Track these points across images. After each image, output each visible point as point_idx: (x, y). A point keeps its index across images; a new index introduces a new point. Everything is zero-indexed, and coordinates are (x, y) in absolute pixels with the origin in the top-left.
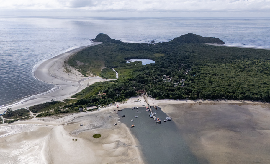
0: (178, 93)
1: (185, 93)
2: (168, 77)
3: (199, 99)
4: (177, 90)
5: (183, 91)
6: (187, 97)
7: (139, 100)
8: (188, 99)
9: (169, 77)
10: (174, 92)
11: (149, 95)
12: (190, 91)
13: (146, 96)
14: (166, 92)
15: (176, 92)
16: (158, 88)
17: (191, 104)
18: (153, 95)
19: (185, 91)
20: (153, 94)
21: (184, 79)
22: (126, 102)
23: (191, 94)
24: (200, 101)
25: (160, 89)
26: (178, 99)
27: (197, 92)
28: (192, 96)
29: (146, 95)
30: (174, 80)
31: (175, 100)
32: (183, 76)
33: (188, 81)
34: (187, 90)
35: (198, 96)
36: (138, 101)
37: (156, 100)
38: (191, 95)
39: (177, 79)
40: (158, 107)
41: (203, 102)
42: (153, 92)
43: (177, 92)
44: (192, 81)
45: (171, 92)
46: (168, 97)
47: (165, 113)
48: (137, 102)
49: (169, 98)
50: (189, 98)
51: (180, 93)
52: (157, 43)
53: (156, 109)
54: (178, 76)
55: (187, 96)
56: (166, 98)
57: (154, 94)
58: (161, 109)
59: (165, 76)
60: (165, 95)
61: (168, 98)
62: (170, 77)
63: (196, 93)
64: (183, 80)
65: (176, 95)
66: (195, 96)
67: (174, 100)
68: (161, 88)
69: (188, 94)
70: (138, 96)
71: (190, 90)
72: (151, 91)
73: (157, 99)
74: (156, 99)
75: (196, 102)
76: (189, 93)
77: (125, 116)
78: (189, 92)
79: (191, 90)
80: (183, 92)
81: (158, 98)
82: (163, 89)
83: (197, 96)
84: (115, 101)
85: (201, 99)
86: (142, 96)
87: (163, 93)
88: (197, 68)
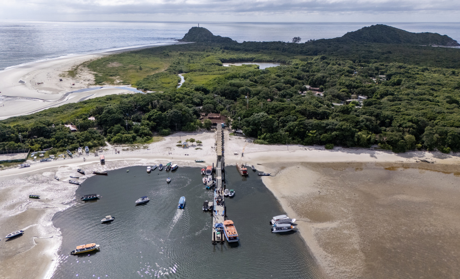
0: (341, 123)
1: (366, 126)
2: (315, 90)
3: (420, 149)
4: (336, 116)
5: (361, 118)
6: (376, 142)
7: (195, 143)
8: (376, 149)
9: (318, 91)
10: (325, 121)
11: (236, 129)
12: (386, 122)
13: (226, 133)
14: (295, 120)
15: (334, 121)
16: (273, 108)
17: (391, 168)
18: (250, 129)
19: (367, 120)
20: (248, 126)
21: (363, 93)
22: (145, 148)
23: (392, 131)
24: (428, 156)
25: (277, 112)
26: (337, 145)
27: (415, 126)
28: (396, 135)
29: (229, 130)
30: (333, 96)
31: (327, 148)
32: (362, 87)
33: (379, 96)
34: (373, 118)
35: (418, 139)
36: (190, 144)
37: (258, 145)
38: (389, 134)
39: (343, 91)
40: (255, 171)
41: (439, 161)
42: (251, 119)
43: (336, 122)
44: (391, 97)
45: (314, 121)
46: (300, 137)
47: (276, 194)
48: (185, 147)
49: (306, 140)
50: (382, 143)
51: (346, 125)
52: (306, 43)
53: (245, 175)
54: (347, 86)
55: (374, 137)
56: (293, 139)
57: (255, 124)
58: (265, 180)
59: (308, 87)
60: (290, 131)
61: (303, 139)
62: (321, 90)
63: (410, 127)
64: (360, 97)
65: (332, 130)
66: (407, 136)
67: (323, 147)
68: (283, 109)
69: (377, 132)
70: (202, 132)
71: (387, 117)
72: (244, 117)
73: (262, 143)
74: (258, 143)
75: (412, 160)
76: (384, 128)
77: (96, 199)
78: (383, 124)
79: (392, 119)
80: (357, 123)
81: (264, 139)
82: (286, 111)
83: (413, 137)
84: (109, 141)
85: (431, 149)
86: (213, 132)
87: (284, 122)
88: (403, 74)
